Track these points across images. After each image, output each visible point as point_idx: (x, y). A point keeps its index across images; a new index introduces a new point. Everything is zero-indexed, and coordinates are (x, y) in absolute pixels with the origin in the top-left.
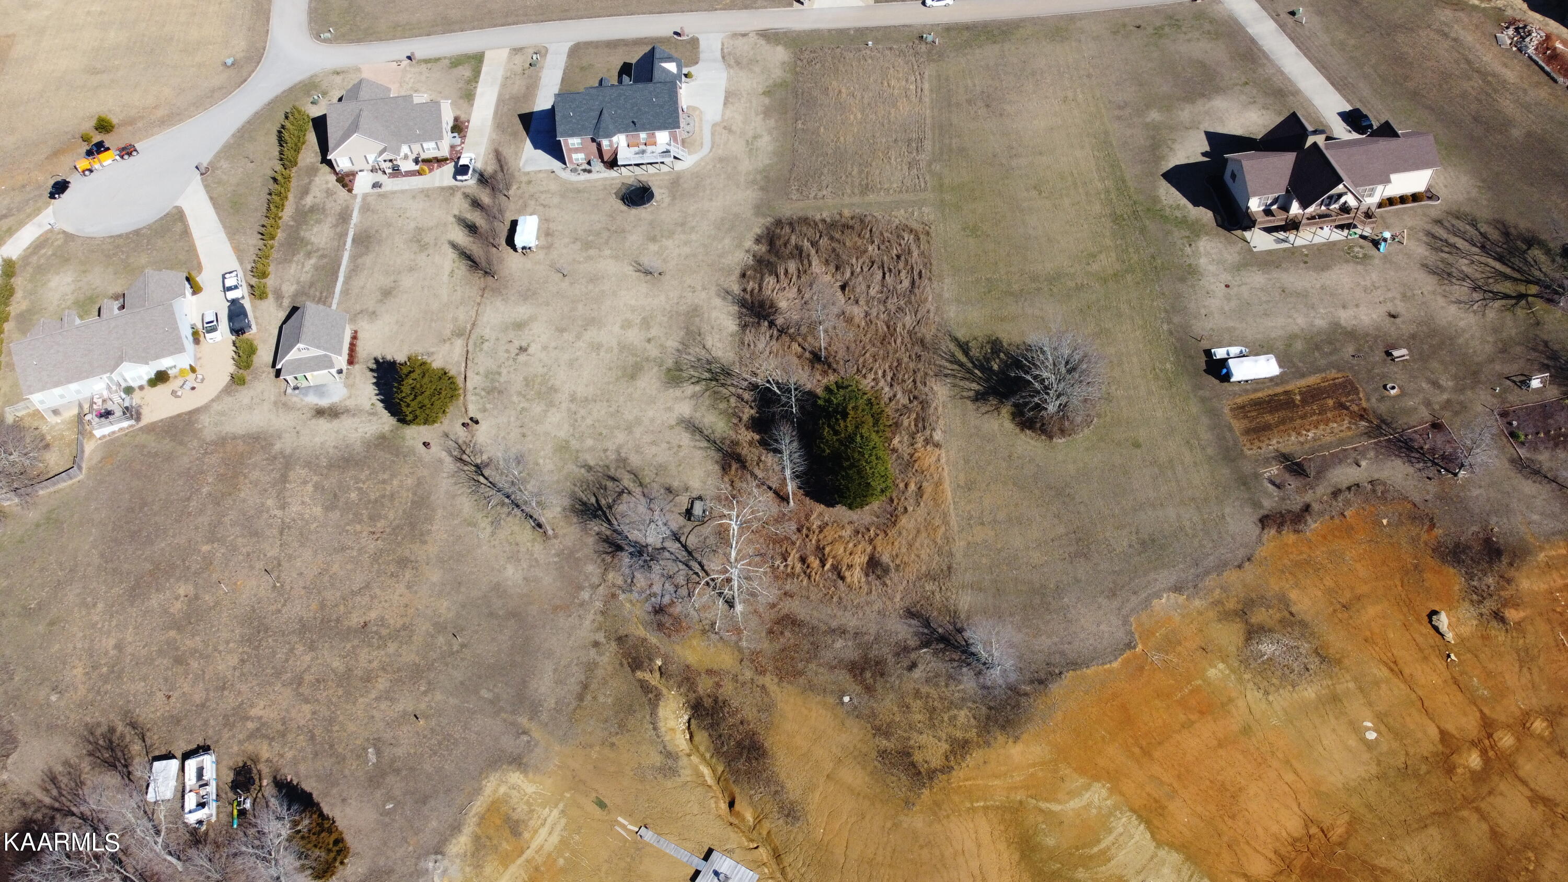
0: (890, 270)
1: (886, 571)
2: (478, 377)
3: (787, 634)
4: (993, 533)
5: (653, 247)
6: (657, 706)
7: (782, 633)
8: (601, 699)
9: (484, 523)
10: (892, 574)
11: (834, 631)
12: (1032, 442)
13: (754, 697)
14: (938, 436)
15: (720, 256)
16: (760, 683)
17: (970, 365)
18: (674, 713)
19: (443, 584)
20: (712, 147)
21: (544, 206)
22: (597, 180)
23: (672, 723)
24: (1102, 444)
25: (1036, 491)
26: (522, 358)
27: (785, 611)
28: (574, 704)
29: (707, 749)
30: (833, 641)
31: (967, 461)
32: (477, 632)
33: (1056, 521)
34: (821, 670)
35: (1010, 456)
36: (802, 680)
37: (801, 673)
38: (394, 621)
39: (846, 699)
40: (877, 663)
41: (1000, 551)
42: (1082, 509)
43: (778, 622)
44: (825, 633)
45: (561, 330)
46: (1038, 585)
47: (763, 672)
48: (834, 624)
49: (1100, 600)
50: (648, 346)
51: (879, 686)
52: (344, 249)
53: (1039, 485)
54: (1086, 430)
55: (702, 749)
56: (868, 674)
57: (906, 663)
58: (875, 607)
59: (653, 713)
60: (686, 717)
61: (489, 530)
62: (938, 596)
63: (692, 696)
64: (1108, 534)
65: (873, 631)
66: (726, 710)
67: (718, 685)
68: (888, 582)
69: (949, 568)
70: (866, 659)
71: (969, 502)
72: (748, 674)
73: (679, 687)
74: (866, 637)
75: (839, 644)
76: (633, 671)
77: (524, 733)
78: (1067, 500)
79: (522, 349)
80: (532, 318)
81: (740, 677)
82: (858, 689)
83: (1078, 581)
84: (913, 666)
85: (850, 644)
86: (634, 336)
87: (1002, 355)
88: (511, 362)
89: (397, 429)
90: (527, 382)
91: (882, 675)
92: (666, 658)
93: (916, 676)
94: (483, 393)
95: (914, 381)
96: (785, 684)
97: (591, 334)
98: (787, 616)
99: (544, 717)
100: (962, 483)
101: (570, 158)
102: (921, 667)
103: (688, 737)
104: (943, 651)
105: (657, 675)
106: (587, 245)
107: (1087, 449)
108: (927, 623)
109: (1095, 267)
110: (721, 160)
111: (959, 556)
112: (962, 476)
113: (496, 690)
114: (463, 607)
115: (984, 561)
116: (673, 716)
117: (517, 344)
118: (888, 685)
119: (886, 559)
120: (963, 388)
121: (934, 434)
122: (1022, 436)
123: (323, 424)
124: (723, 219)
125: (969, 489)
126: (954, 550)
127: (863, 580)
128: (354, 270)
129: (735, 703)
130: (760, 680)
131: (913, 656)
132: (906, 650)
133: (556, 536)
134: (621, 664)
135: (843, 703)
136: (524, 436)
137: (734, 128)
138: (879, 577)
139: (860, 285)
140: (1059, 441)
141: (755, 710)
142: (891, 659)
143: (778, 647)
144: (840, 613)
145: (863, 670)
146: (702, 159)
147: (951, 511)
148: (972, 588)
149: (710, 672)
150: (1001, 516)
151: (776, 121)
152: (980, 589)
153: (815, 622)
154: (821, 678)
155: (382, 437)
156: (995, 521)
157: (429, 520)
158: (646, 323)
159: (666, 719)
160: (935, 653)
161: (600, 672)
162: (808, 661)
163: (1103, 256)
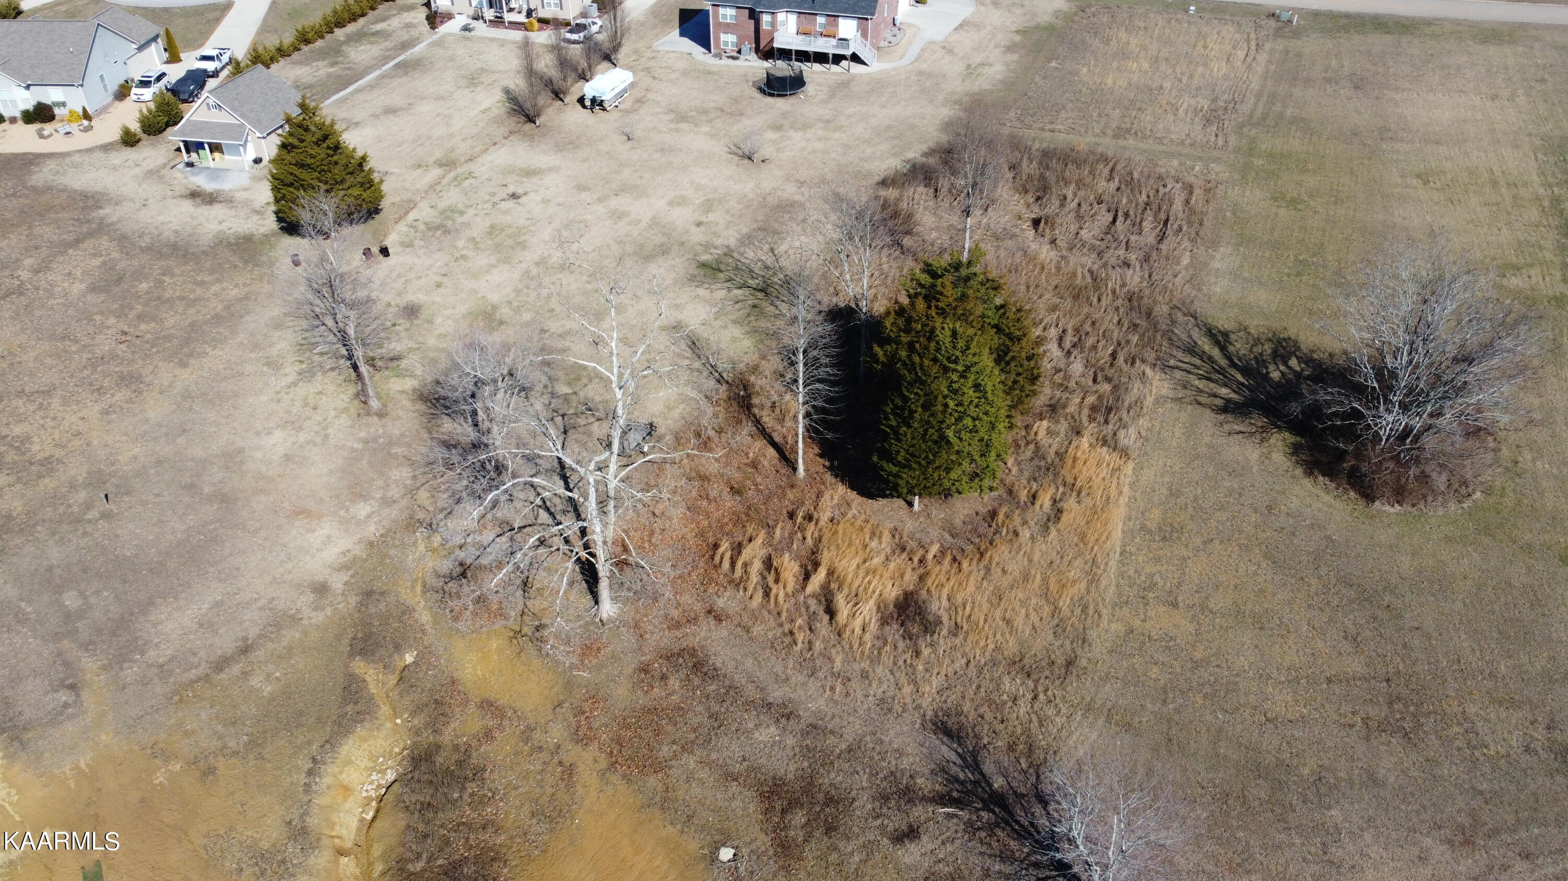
0: (1126, 215)
1: (930, 626)
2: (430, 211)
3: (674, 682)
4: (1192, 628)
5: (771, 135)
6: (348, 732)
7: (664, 677)
8: (255, 681)
9: (291, 370)
10: (943, 641)
11: (770, 705)
12: (1327, 498)
13: (540, 784)
14: (1128, 437)
15: (862, 160)
16: (567, 758)
17: (1223, 362)
18: (373, 758)
19: (160, 425)
20: (916, 60)
21: (654, 78)
22: (739, 67)
23: (351, 776)
24: (1486, 541)
25: (1314, 581)
26: (510, 204)
27: (692, 642)
28: (203, 670)
29: (384, 857)
30: (757, 726)
31: (1174, 493)
32: (144, 503)
33: (1345, 646)
34: (703, 774)
35: (1269, 508)
36: (652, 781)
37: (659, 767)
38: (39, 448)
39: (726, 854)
40: (830, 800)
41: (1197, 665)
42: (1416, 642)
43: (669, 657)
44: (750, 704)
45: (580, 188)
46: (1270, 759)
47: (583, 738)
48: (776, 694)
49: (1428, 842)
50: (694, 229)
51: (811, 852)
52: (380, 67)
53: (1323, 571)
54: (1452, 506)
55: (377, 850)
56: (799, 818)
57: (895, 821)
58: (876, 690)
59: (331, 744)
60: (390, 776)
61: (291, 378)
62: (1023, 708)
63: (428, 737)
64: (1472, 709)
65: (850, 734)
66: (471, 787)
67: (488, 735)
68: (926, 652)
69: (1069, 663)
70: (809, 782)
71: (1157, 560)
72: (557, 733)
73: (414, 714)
74: (831, 740)
75: (767, 733)
76: (351, 655)
77: (72, 687)
78: (1382, 615)
79: (514, 196)
80: (551, 170)
81: (537, 735)
82: (763, 841)
83: (1372, 780)
84: (911, 834)
85: (790, 741)
86: (681, 217)
87: (1293, 362)
88: (488, 206)
89: (274, 234)
90: (493, 230)
91: (830, 829)
92: (425, 655)
93: (908, 860)
94: (422, 227)
95: (1114, 356)
96: (615, 778)
97: (622, 202)
98: (693, 652)
99: (130, 673)
100: (1152, 526)
101: (717, 39)
102: (926, 843)
103: (369, 816)
104: (990, 828)
105: (393, 680)
106: (682, 118)
107: (1449, 540)
108: (972, 761)
109: (1515, 282)
110: (920, 73)
111: (1098, 649)
112: (1156, 514)
113: (93, 600)
114: (159, 463)
115: (1155, 672)
116: (366, 763)
117: (511, 189)
118: (833, 857)
119: (938, 606)
120: (1200, 391)
121: (1122, 433)
122: (1307, 483)
123: (187, 206)
124: (889, 127)
125: (1164, 539)
126: (1093, 634)
127: (873, 626)
128: (371, 87)
129: (497, 780)
130: (572, 753)
131: (919, 812)
132: (908, 795)
133: (381, 415)
134: (338, 637)
135: (713, 858)
136: (439, 285)
137: (956, 50)
138: (908, 636)
139: (1066, 224)
140: (1385, 508)
141: (526, 810)
142: (864, 804)
143: (643, 700)
144: (798, 678)
145: (793, 804)
146: (895, 69)
147: (1113, 563)
148: (1109, 720)
149: (487, 705)
150: (1218, 602)
151: (1021, 56)
152: (1128, 727)
153: (740, 679)
154: (696, 790)
155: (248, 239)
156: (1203, 608)
157: (216, 342)
158: (708, 206)
159: (349, 762)
160: (971, 828)
161: (291, 635)
162: (687, 748)
163: (1535, 272)
